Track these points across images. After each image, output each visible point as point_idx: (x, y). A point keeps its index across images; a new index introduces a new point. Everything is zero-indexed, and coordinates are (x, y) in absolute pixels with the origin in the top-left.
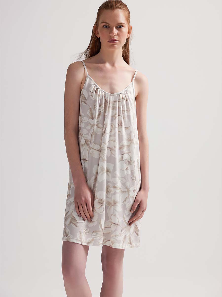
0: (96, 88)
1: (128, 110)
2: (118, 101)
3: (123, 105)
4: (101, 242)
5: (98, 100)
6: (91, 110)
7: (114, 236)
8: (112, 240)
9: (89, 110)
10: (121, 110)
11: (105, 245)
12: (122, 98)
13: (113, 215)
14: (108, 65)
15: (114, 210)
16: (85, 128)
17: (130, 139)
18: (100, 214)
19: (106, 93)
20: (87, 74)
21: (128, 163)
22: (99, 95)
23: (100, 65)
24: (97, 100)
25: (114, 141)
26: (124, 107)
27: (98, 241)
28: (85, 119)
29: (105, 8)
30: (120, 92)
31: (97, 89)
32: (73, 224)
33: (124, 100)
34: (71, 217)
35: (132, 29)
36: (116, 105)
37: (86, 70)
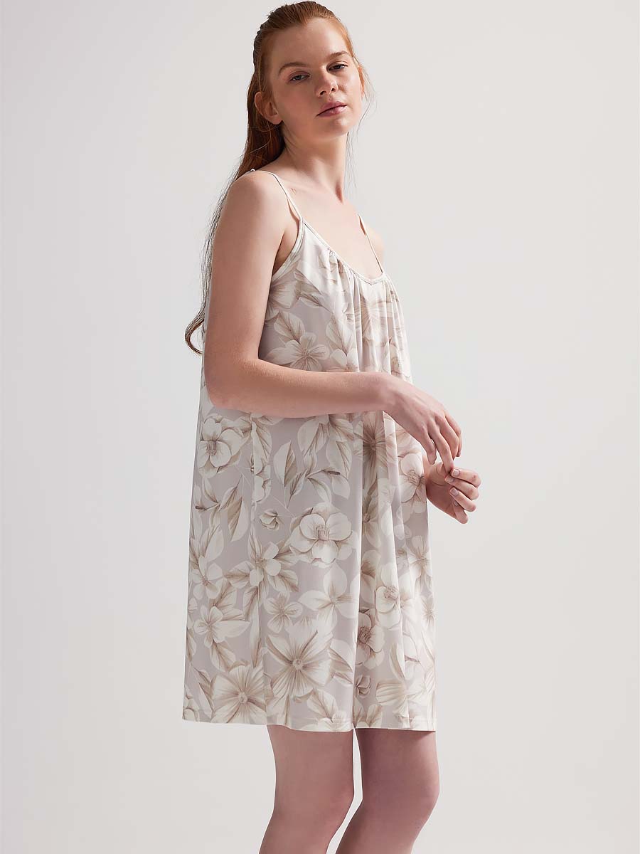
9: (330, 324)
18: (392, 629)
32: (341, 679)
34: (330, 658)
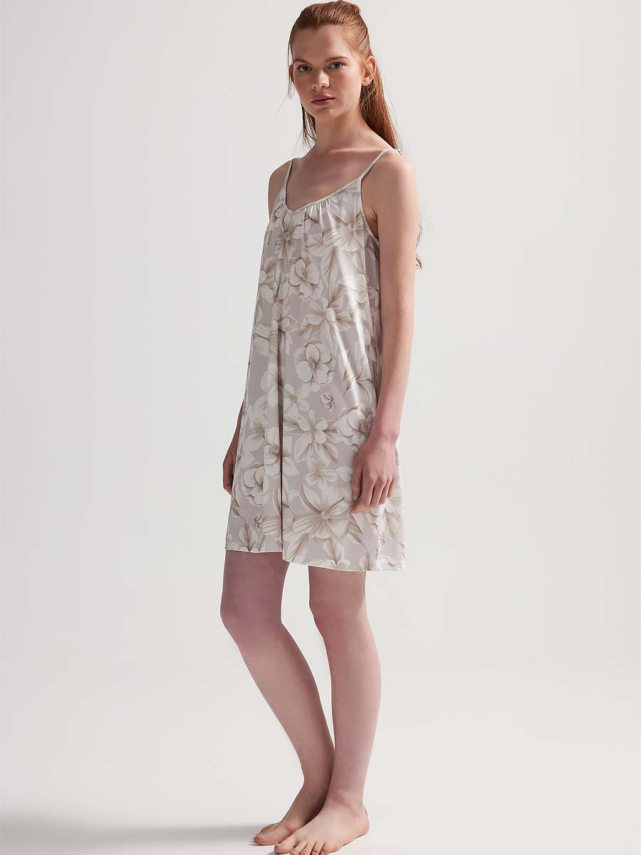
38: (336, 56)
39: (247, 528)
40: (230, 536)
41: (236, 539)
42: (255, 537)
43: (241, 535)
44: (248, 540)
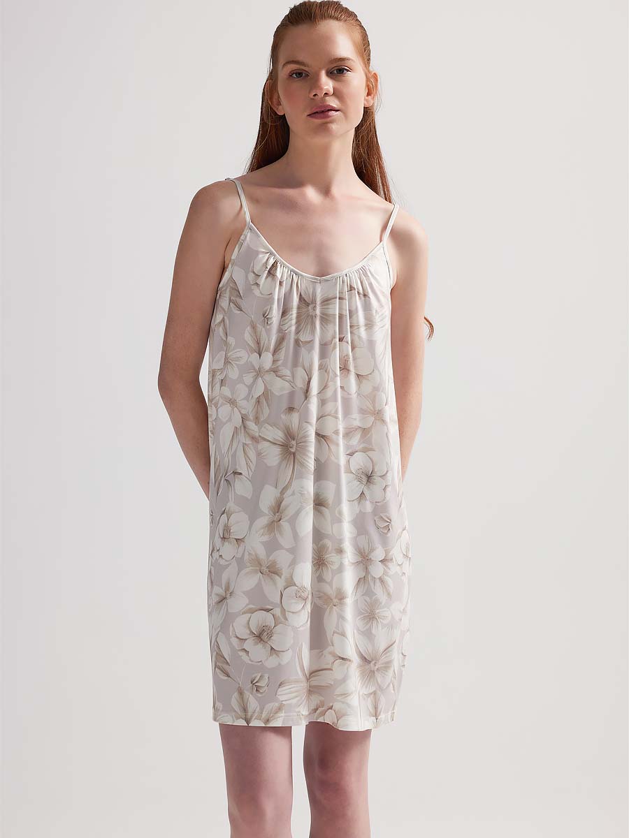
0: (271, 261)
1: (370, 325)
2: (339, 299)
3: (353, 308)
4: (305, 712)
5: (276, 298)
6: (254, 327)
7: (342, 695)
8: (337, 706)
10: (347, 324)
11: (323, 721)
12: (351, 288)
13: (338, 633)
14: (311, 194)
15: (338, 620)
16: (240, 380)
17: (372, 408)
19: (301, 275)
20: (248, 218)
21: (365, 479)
22: (281, 283)
23: (290, 192)
24: (274, 299)
25: (333, 416)
26: (357, 316)
27: (297, 710)
28: (238, 355)
29: (291, 22)
30: (344, 273)
31: (274, 265)
33: (357, 295)
35: (379, 79)
36: (335, 309)
37: (246, 208)
38: (339, 57)
39: (241, 693)
40: (219, 705)
41: (228, 709)
42: (253, 704)
43: (234, 703)
44: (245, 710)
